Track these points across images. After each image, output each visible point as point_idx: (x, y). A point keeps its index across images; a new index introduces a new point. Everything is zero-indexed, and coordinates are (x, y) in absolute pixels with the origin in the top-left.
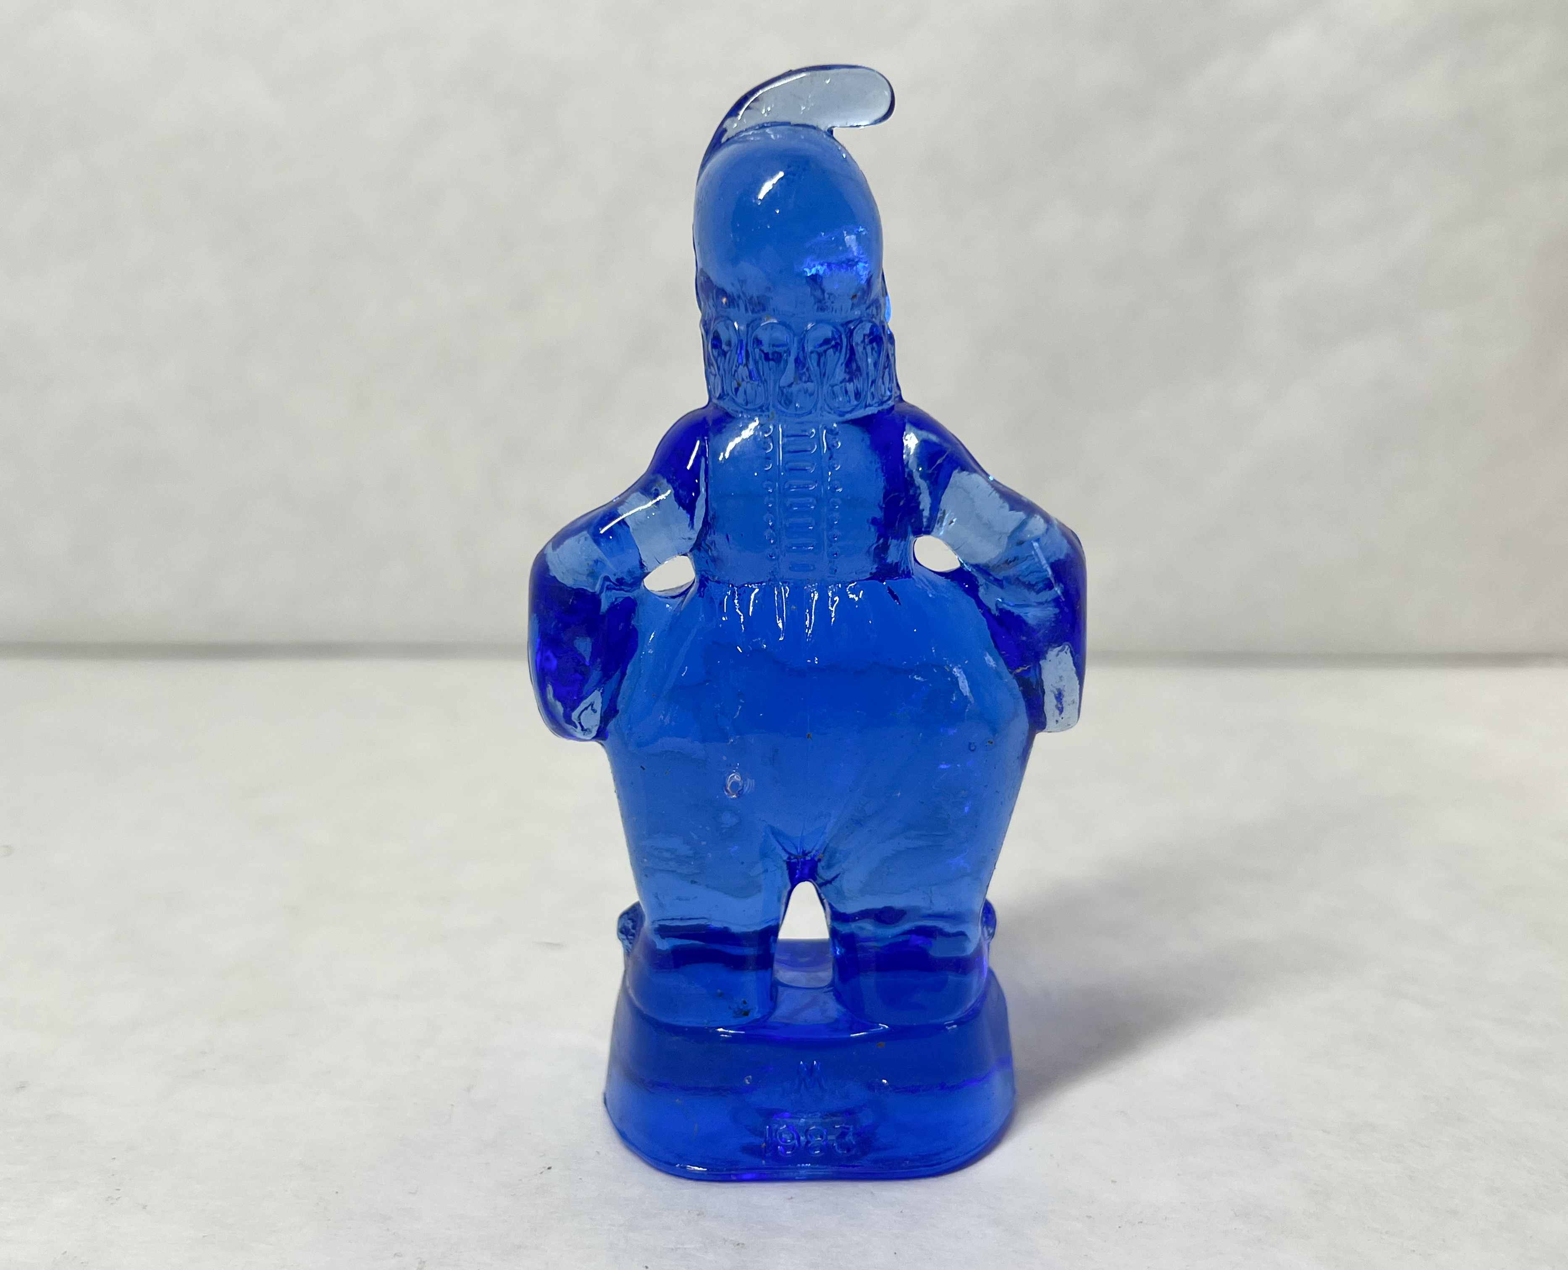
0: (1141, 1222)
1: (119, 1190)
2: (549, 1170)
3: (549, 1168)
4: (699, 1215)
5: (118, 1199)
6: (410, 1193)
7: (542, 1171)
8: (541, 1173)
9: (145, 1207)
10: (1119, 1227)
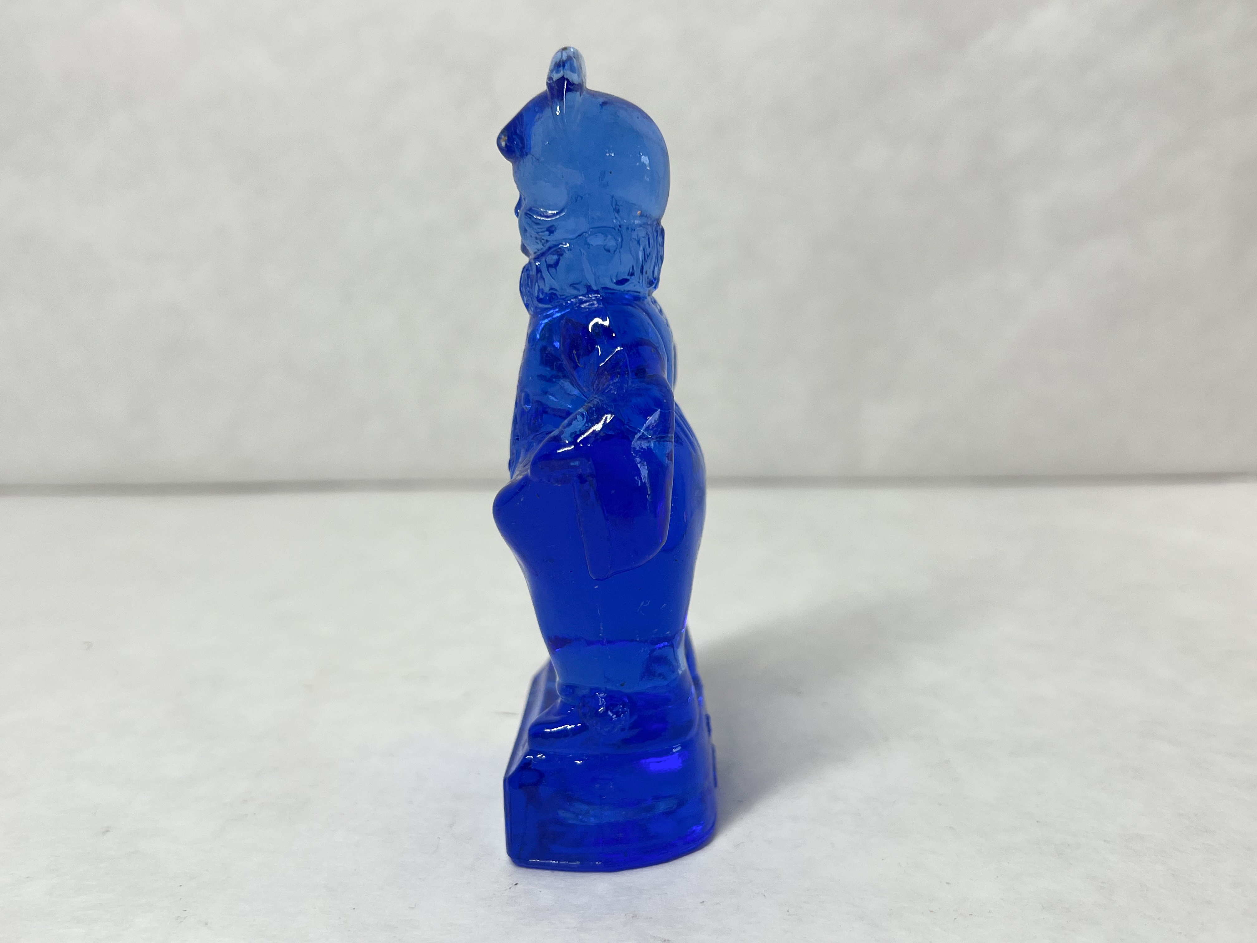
0: (971, 915)
1: (185, 911)
2: (516, 886)
3: (516, 884)
4: (633, 917)
5: (185, 918)
6: (410, 907)
7: (510, 886)
8: (510, 888)
9: (206, 924)
10: (955, 919)
